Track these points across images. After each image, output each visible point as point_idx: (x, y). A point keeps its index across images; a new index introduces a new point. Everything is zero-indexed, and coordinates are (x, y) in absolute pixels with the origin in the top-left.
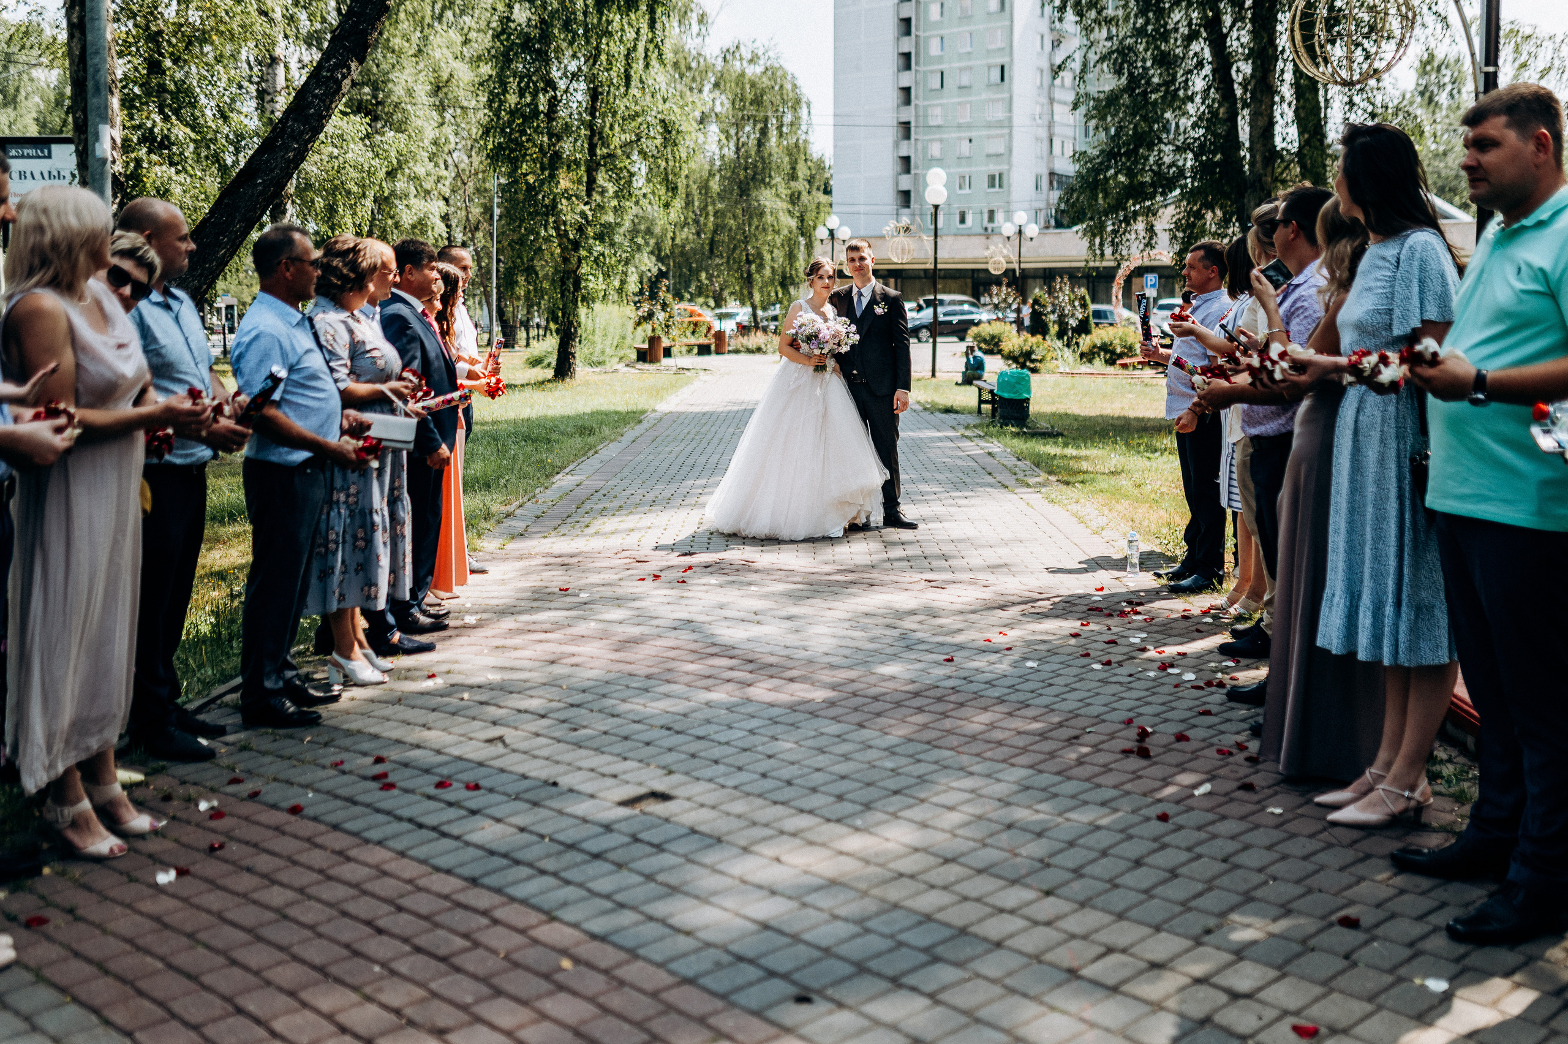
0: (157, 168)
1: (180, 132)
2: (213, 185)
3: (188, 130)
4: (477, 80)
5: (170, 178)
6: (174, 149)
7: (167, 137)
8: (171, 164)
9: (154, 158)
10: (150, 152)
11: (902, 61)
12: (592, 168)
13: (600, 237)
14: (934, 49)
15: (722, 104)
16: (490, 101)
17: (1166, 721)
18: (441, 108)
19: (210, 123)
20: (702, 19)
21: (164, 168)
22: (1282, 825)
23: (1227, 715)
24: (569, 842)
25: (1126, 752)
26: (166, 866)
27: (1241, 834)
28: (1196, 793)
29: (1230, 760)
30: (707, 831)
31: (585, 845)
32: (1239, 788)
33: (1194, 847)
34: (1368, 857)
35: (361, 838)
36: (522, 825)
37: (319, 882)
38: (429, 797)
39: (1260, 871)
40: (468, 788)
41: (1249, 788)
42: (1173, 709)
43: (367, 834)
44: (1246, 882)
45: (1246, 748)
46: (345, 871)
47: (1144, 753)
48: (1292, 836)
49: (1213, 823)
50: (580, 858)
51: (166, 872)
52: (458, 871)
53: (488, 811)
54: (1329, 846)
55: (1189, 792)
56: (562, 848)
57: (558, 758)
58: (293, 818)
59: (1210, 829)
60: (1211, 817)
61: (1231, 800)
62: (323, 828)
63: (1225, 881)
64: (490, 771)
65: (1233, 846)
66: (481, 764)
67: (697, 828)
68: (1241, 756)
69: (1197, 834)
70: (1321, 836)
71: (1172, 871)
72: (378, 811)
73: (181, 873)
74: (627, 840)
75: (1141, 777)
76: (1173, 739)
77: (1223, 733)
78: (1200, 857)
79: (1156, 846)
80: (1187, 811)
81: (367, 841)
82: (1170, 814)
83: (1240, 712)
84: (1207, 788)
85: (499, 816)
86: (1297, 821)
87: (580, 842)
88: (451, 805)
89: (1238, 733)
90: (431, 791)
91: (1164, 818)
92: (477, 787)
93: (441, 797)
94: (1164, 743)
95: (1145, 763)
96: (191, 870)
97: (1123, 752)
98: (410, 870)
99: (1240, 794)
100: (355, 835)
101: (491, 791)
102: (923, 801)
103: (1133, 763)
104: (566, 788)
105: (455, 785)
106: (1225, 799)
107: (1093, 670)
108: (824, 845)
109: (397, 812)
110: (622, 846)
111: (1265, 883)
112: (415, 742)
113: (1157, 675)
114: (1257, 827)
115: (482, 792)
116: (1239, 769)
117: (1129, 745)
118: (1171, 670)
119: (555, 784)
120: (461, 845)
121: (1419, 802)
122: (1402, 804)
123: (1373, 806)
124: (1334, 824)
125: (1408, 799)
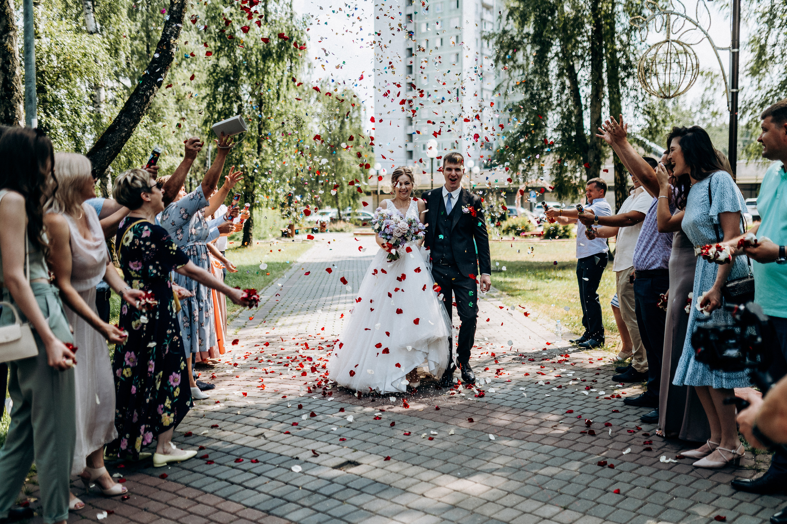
3: (59, 121)
15: (321, 108)
17: (598, 416)
22: (671, 468)
23: (627, 412)
24: (313, 489)
25: (583, 433)
26: (101, 510)
27: (652, 474)
28: (624, 453)
29: (635, 435)
30: (382, 481)
31: (322, 491)
32: (644, 450)
33: (631, 481)
34: (719, 484)
35: (202, 490)
36: (286, 481)
37: (185, 516)
38: (233, 468)
39: (668, 493)
40: (252, 462)
41: (649, 449)
42: (599, 410)
43: (205, 489)
44: (663, 499)
45: (641, 429)
46: (198, 509)
47: (592, 433)
48: (678, 474)
49: (637, 468)
50: (321, 498)
51: (102, 513)
52: (258, 507)
53: (266, 474)
54: (698, 479)
55: (620, 453)
56: (310, 493)
57: (295, 444)
58: (163, 481)
59: (636, 471)
60: (634, 466)
61: (642, 456)
62: (181, 486)
63: (651, 498)
64: (261, 452)
65: (650, 481)
66: (255, 449)
67: (377, 480)
68: (640, 433)
69: (631, 475)
70: (692, 473)
71: (624, 494)
72: (208, 476)
73: (110, 513)
74: (343, 487)
75: (593, 446)
76: (603, 425)
77: (627, 421)
78: (635, 487)
79: (612, 481)
80: (622, 463)
81: (206, 492)
82: (615, 465)
83: (632, 410)
84: (628, 450)
85: (273, 476)
86: (678, 466)
87: (318, 489)
88: (245, 471)
89: (635, 421)
90: (233, 464)
91: (612, 467)
92: (257, 461)
93: (239, 467)
94: (600, 427)
95: (593, 438)
96: (115, 511)
97: (581, 433)
98: (233, 507)
99: (645, 453)
100: (199, 489)
101: (265, 463)
102: (488, 462)
103: (588, 438)
104: (303, 460)
105: (245, 460)
106: (639, 456)
107: (553, 391)
108: (444, 486)
109: (218, 476)
110: (341, 490)
111: (672, 499)
112: (218, 438)
113: (586, 393)
114: (659, 470)
115: (260, 463)
116: (641, 440)
117: (583, 429)
118: (592, 390)
119: (297, 458)
120: (256, 492)
121: (739, 455)
122: (731, 456)
123: (716, 458)
124: (697, 467)
125: (734, 454)
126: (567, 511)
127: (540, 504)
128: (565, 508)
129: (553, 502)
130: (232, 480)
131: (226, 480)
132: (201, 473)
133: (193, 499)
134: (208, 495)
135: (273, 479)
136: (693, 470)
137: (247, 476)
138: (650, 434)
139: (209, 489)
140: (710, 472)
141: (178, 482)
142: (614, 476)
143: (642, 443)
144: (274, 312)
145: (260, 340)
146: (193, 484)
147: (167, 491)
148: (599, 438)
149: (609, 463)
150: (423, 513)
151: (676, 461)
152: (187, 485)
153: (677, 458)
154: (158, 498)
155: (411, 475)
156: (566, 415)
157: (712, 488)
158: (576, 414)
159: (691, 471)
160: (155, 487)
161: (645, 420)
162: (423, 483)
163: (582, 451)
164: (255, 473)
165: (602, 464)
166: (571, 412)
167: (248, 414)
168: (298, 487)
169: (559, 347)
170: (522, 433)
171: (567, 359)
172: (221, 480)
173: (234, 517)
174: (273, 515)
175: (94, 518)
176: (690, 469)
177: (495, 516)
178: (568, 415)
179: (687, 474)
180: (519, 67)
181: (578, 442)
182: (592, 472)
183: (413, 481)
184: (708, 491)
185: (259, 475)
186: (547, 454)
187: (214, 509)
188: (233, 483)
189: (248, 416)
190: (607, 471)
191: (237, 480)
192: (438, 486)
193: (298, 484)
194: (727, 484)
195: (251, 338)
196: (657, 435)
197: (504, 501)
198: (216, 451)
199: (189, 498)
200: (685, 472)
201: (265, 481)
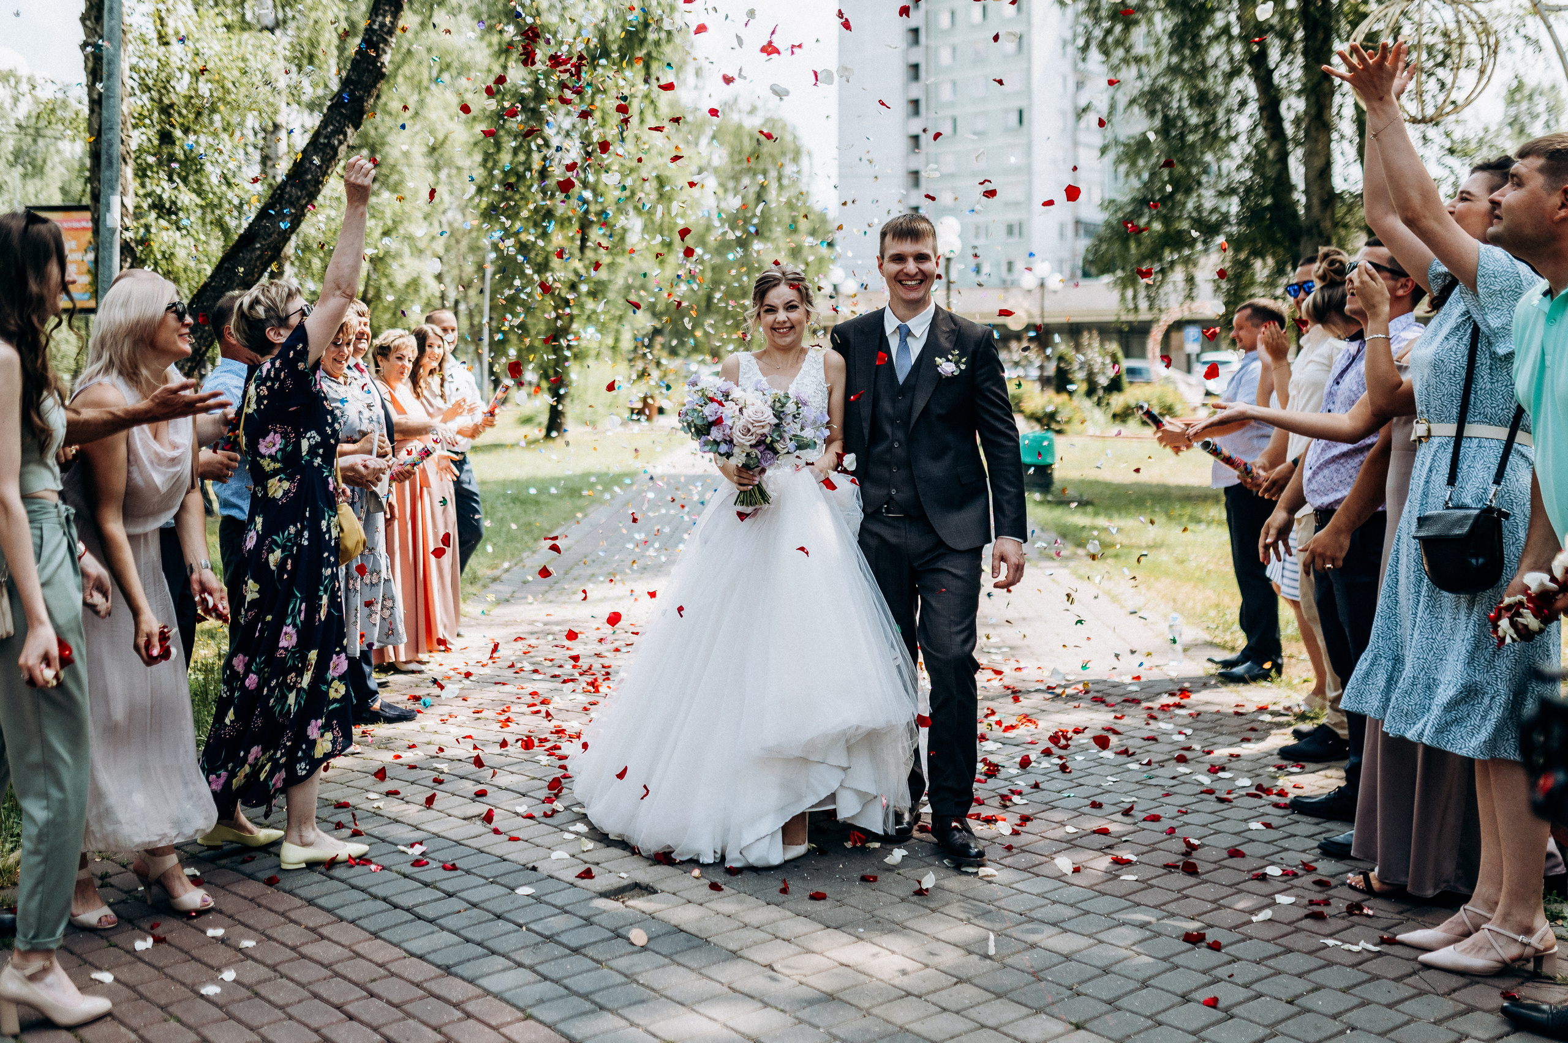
0: (164, 233)
1: (186, 197)
2: (216, 248)
3: (194, 196)
4: (472, 140)
5: (175, 243)
6: (181, 214)
7: (174, 203)
8: (178, 229)
9: (163, 223)
10: (159, 216)
11: (911, 107)
12: (585, 226)
13: (593, 294)
14: (946, 93)
15: (719, 156)
16: (485, 161)
17: (1217, 832)
18: (436, 168)
19: (216, 189)
20: (698, 73)
21: (170, 233)
22: (1360, 963)
23: (1291, 829)
24: (547, 933)
25: (1169, 867)
26: (144, 934)
27: (1309, 972)
28: (1254, 919)
29: (1295, 882)
30: (693, 930)
31: (563, 939)
32: (1307, 916)
33: (1252, 983)
34: (1471, 1009)
35: (335, 915)
36: (499, 911)
37: (292, 960)
38: (405, 876)
39: (1335, 1017)
40: (445, 868)
41: (1318, 917)
42: (1225, 819)
43: (340, 912)
44: (1317, 1028)
45: (1315, 869)
46: (318, 950)
47: (1190, 869)
48: (1375, 978)
49: (1276, 955)
50: (558, 951)
51: (145, 940)
52: (431, 957)
53: (464, 895)
54: (1421, 993)
55: (1245, 917)
56: (539, 939)
57: (538, 841)
58: (269, 891)
59: (1271, 963)
60: (1272, 949)
61: (1297, 930)
62: (298, 902)
63: (1290, 1026)
64: (467, 851)
65: (1300, 986)
66: (458, 843)
67: (682, 927)
68: (1308, 880)
69: (1256, 968)
70: (1409, 980)
71: (1226, 1010)
72: (353, 887)
73: (158, 940)
74: (611, 934)
75: (1187, 897)
76: (1225, 854)
77: (1286, 850)
78: (1260, 995)
79: (1206, 979)
80: (1244, 940)
81: (342, 919)
82: (1223, 942)
83: (1306, 826)
84: (1267, 914)
85: (475, 900)
86: (1379, 960)
87: (558, 934)
88: (426, 885)
89: (1304, 851)
90: (408, 869)
91: (1216, 947)
92: (454, 868)
93: (416, 876)
94: (1213, 859)
95: (1192, 880)
96: (168, 938)
97: (1166, 866)
98: (382, 952)
99: (1308, 924)
100: (329, 911)
101: (468, 872)
102: (933, 911)
103: (1179, 880)
104: (546, 873)
105: (433, 864)
106: (1289, 929)
107: (1129, 770)
108: (821, 954)
109: (373, 890)
110: (603, 940)
111: (1342, 1032)
112: (392, 816)
113: (1206, 780)
114: (1330, 964)
115: (459, 872)
116: (1306, 893)
117: (1172, 859)
118: (1221, 774)
119: (534, 869)
120: (436, 928)
121: (1537, 950)
122: (1514, 951)
123: (1478, 949)
124: (1427, 966)
125: (1525, 945)
126: (1082, 1032)
127: (1025, 1011)
128: (1078, 1027)
129: (1055, 1010)
130: (395, 899)
131: (385, 899)
132: (342, 881)
133: (313, 930)
134: (344, 923)
135: (474, 905)
136: (1414, 973)
137: (429, 894)
138: (1333, 882)
139: (348, 913)
140: (1455, 981)
141: (295, 895)
142: (1215, 968)
143: (1306, 901)
144: (575, 572)
145: (530, 628)
146: (321, 901)
147: (271, 910)
148: (1206, 882)
149: (1210, 939)
150: (760, 1005)
151: (1377, 949)
152: (311, 902)
153: (1382, 941)
154: (251, 922)
155: (757, 924)
156: (1142, 825)
157: (1452, 1017)
158: (1165, 824)
159: (1410, 975)
160: (252, 900)
161: (1333, 850)
162: (779, 941)
163: (1155, 907)
164: (444, 891)
165: (1193, 939)
166: (1155, 818)
167: (462, 773)
168: (521, 926)
169: (1174, 674)
170: (1028, 856)
171: (1183, 702)
172: (375, 897)
173: (382, 971)
174: (456, 975)
175: (128, 947)
176: (1407, 968)
177: (916, 1027)
178: (1148, 825)
179: (1397, 980)
180: (1138, 60)
181: (1152, 886)
182: (1167, 953)
183: (760, 935)
184: (1438, 1022)
185: (450, 895)
186: (1071, 906)
187: (347, 953)
188: (396, 907)
189: (462, 778)
190: (1202, 956)
191: (405, 901)
192: (809, 951)
193: (521, 921)
194: (1490, 1011)
195: (514, 623)
196: (1350, 886)
197: (943, 998)
198: (383, 840)
199: (307, 928)
200: (1392, 976)
201: (457, 909)
